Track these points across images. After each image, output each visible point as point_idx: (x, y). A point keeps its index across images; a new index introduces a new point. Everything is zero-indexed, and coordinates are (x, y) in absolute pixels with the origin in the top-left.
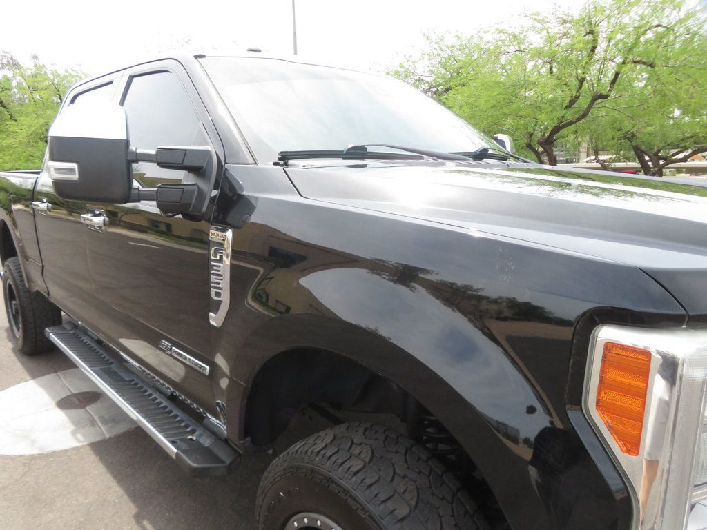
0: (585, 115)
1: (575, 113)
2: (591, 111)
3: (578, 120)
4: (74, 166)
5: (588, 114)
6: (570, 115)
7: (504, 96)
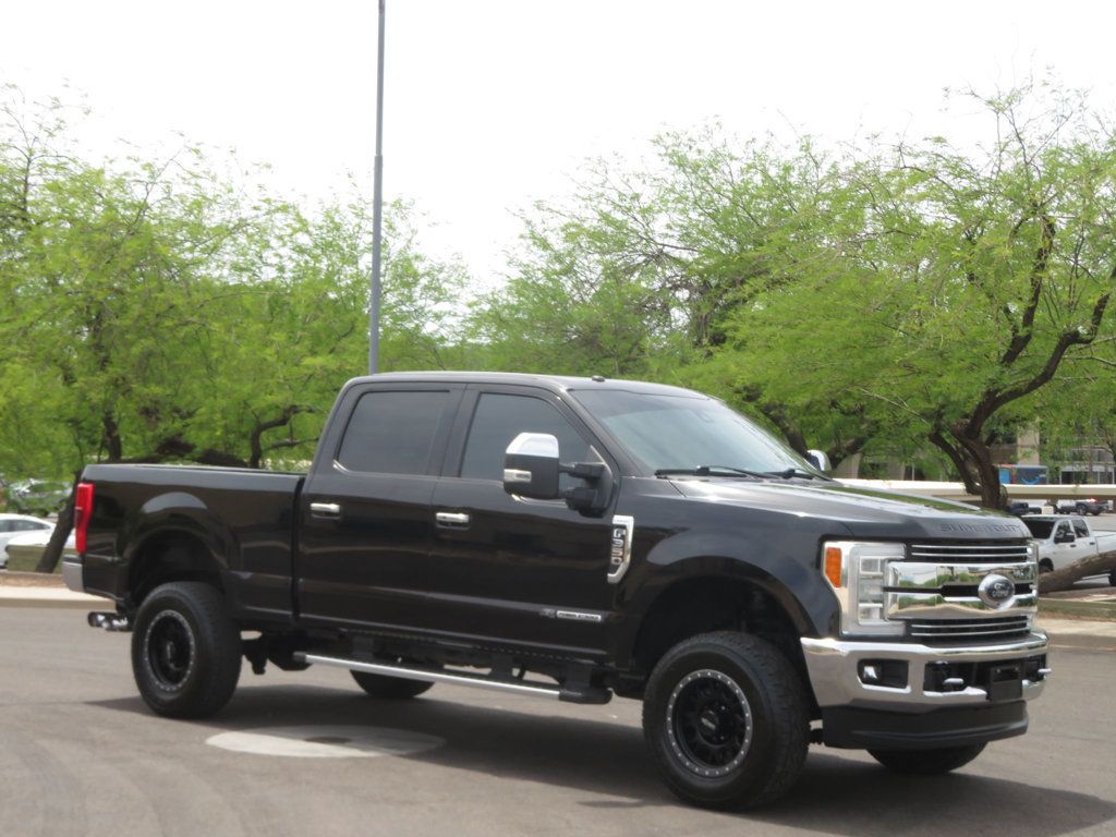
0: (1046, 376)
1: (1026, 371)
2: (1059, 369)
3: (1033, 385)
4: (528, 473)
5: (1052, 374)
6: (1012, 378)
7: (866, 329)
